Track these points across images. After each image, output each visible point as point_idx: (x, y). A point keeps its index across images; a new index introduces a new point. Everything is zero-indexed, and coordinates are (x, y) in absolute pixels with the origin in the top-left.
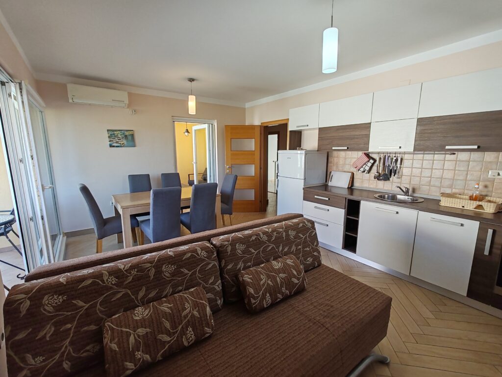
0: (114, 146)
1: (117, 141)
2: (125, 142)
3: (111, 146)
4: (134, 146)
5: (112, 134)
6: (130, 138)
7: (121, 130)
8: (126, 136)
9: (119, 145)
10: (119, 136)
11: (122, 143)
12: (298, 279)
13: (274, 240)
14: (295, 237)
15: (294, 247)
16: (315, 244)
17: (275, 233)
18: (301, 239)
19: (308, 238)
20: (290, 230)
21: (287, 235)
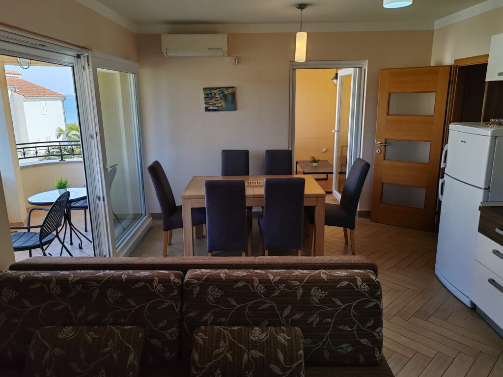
0: (210, 110)
1: (215, 102)
2: (222, 103)
3: (207, 110)
4: (235, 109)
5: (209, 93)
6: (230, 98)
7: (220, 88)
8: (225, 96)
9: (216, 108)
10: (217, 96)
11: (219, 105)
12: (284, 369)
13: (276, 296)
14: (322, 301)
15: (316, 317)
16: (369, 324)
17: (284, 285)
18: (335, 307)
19: (354, 309)
20: (316, 286)
21: (307, 294)
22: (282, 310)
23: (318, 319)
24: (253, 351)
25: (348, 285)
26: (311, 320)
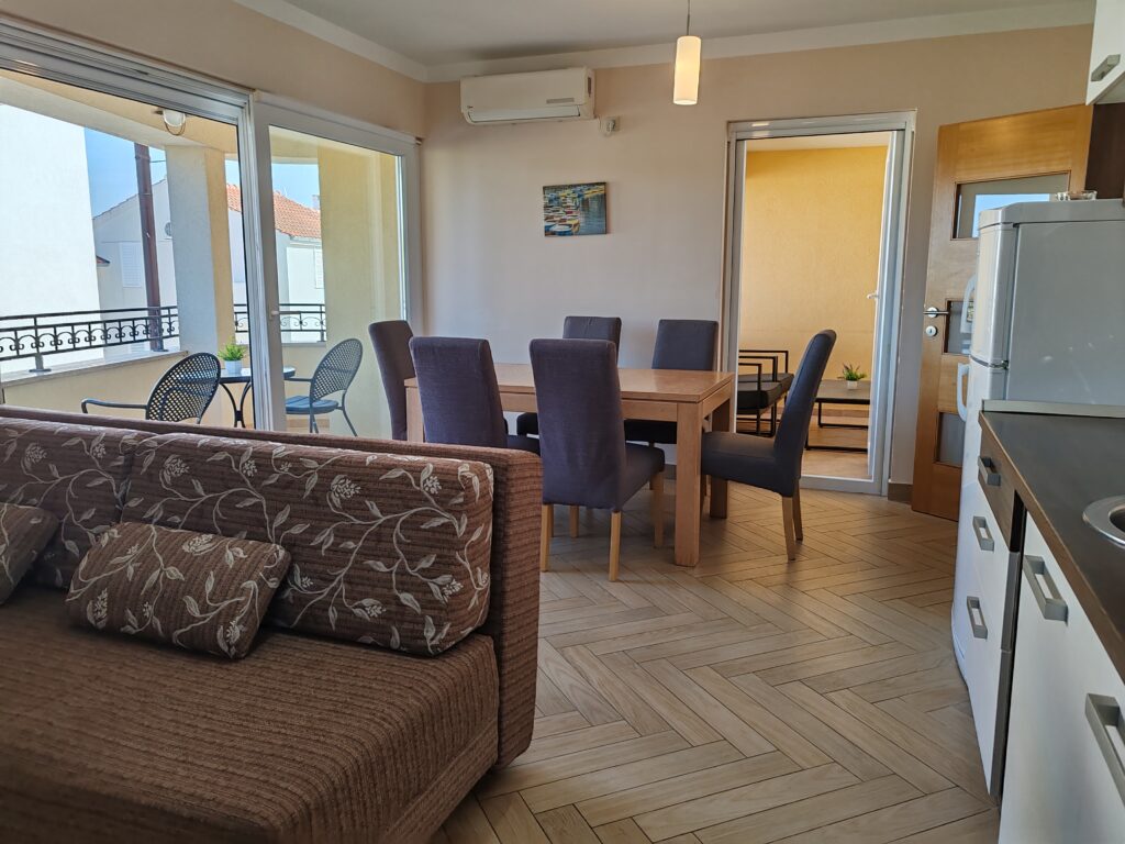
0: (554, 233)
1: (565, 216)
2: (579, 219)
3: (549, 232)
4: (606, 231)
5: (554, 196)
6: (594, 206)
7: (575, 186)
8: (585, 203)
9: (566, 229)
10: (570, 202)
11: (573, 223)
13: (270, 485)
14: (347, 505)
15: (329, 535)
16: (424, 564)
17: (290, 465)
18: (368, 519)
19: (401, 529)
20: (343, 473)
21: (324, 488)
22: (274, 512)
23: (332, 540)
24: (171, 569)
25: (404, 477)
26: (318, 540)
